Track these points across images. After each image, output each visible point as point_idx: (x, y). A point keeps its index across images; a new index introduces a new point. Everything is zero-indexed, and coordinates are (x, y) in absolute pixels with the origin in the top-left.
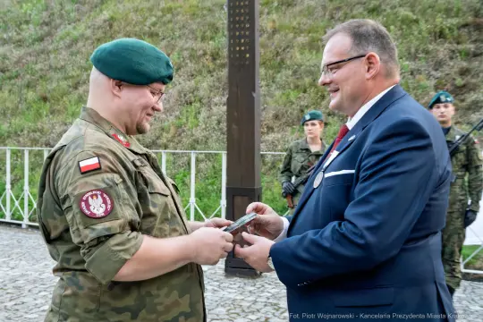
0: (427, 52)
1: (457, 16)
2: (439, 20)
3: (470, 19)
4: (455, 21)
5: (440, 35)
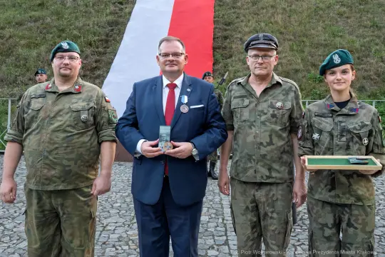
1: (98, 36)
2: (90, 37)
5: (90, 44)
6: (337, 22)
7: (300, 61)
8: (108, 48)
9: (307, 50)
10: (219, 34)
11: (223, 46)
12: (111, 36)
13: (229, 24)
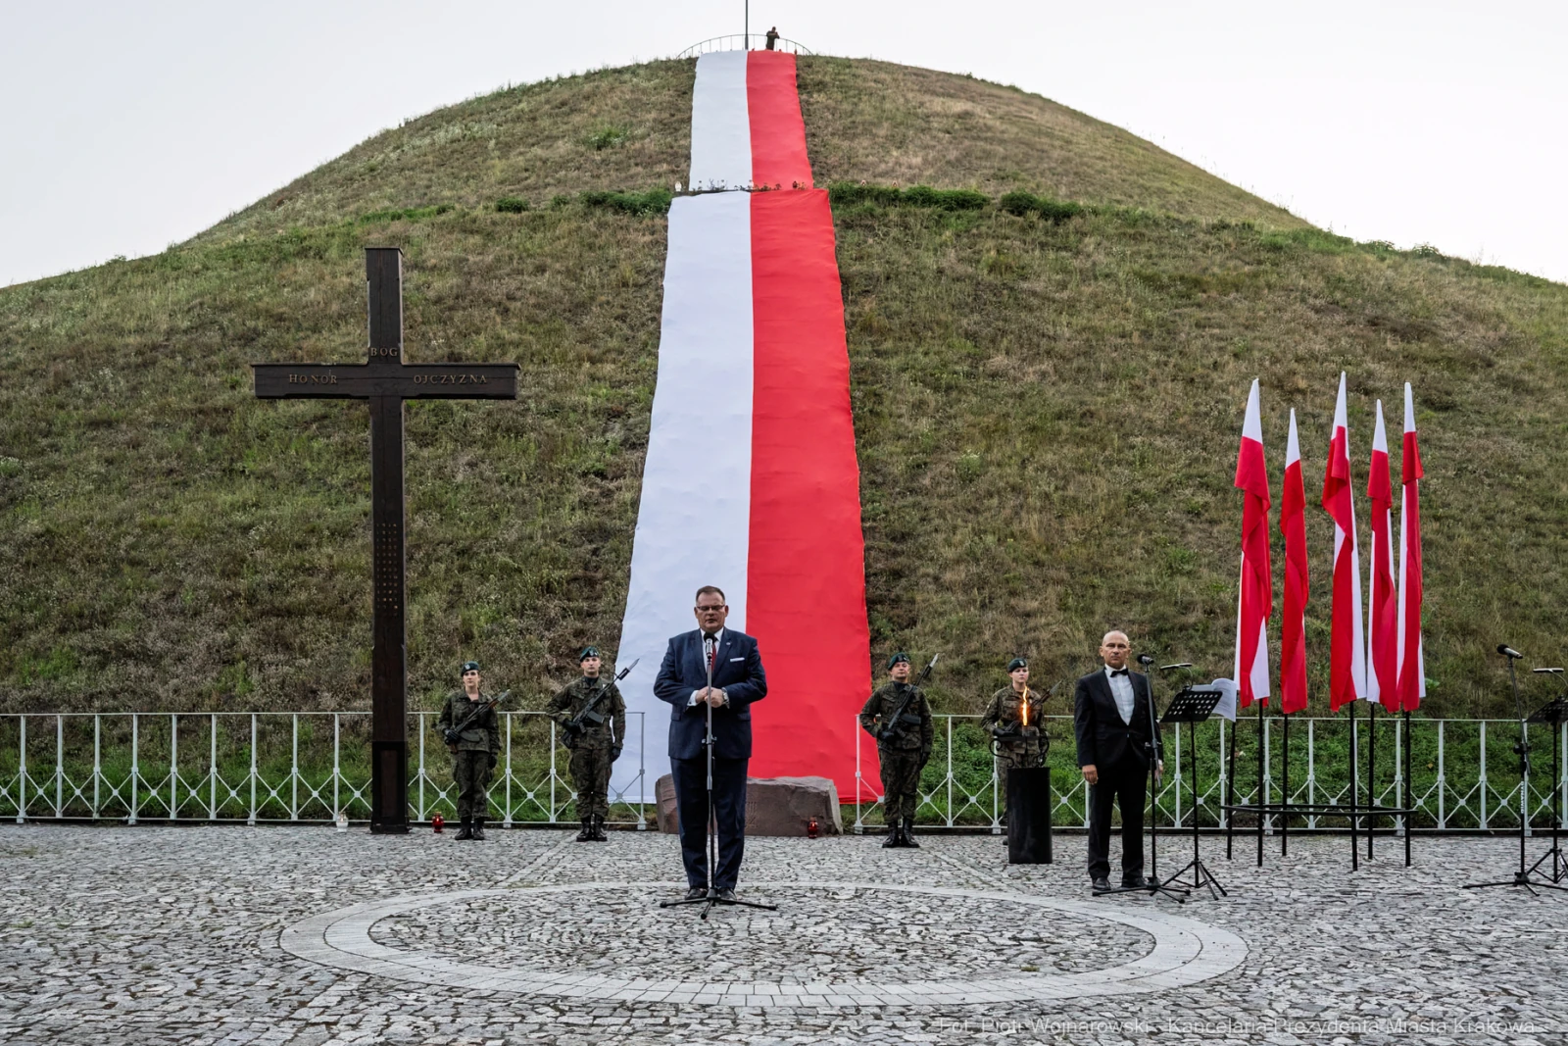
0: (535, 609)
1: (565, 568)
2: (545, 571)
3: (580, 572)
4: (565, 573)
5: (548, 589)
6: (1184, 532)
7: (1081, 635)
8: (599, 597)
10: (880, 565)
11: (892, 596)
12: (597, 568)
13: (903, 537)
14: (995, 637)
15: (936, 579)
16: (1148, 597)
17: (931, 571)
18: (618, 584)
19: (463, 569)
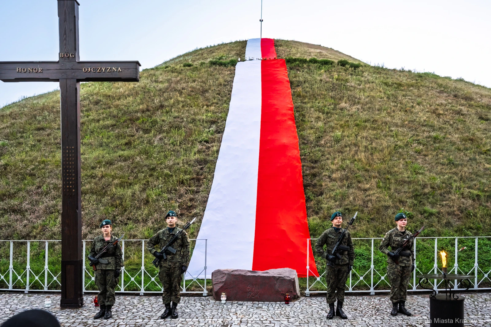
0: (176, 190)
1: (189, 175)
2: (181, 176)
3: (195, 176)
4: (188, 177)
5: (182, 183)
6: (416, 159)
7: (387, 198)
8: (201, 186)
9: (393, 187)
10: (308, 172)
11: (313, 183)
12: (202, 175)
13: (316, 162)
14: (354, 199)
15: (329, 177)
16: (409, 183)
17: (327, 174)
18: (209, 180)
19: (151, 175)
